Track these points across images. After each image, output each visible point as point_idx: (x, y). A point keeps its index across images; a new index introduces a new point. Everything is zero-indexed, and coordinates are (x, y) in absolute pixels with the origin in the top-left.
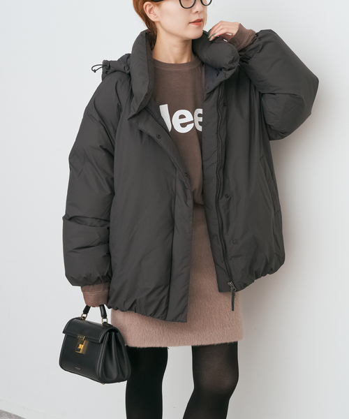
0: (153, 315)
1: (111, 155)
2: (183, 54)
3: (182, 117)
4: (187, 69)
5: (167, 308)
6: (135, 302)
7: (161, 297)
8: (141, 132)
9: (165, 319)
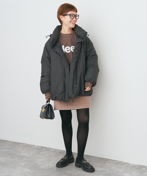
0: (61, 100)
1: (50, 59)
2: (69, 31)
3: (67, 48)
4: (69, 36)
5: (65, 98)
6: (56, 97)
7: (63, 95)
8: (56, 52)
9: (64, 101)
